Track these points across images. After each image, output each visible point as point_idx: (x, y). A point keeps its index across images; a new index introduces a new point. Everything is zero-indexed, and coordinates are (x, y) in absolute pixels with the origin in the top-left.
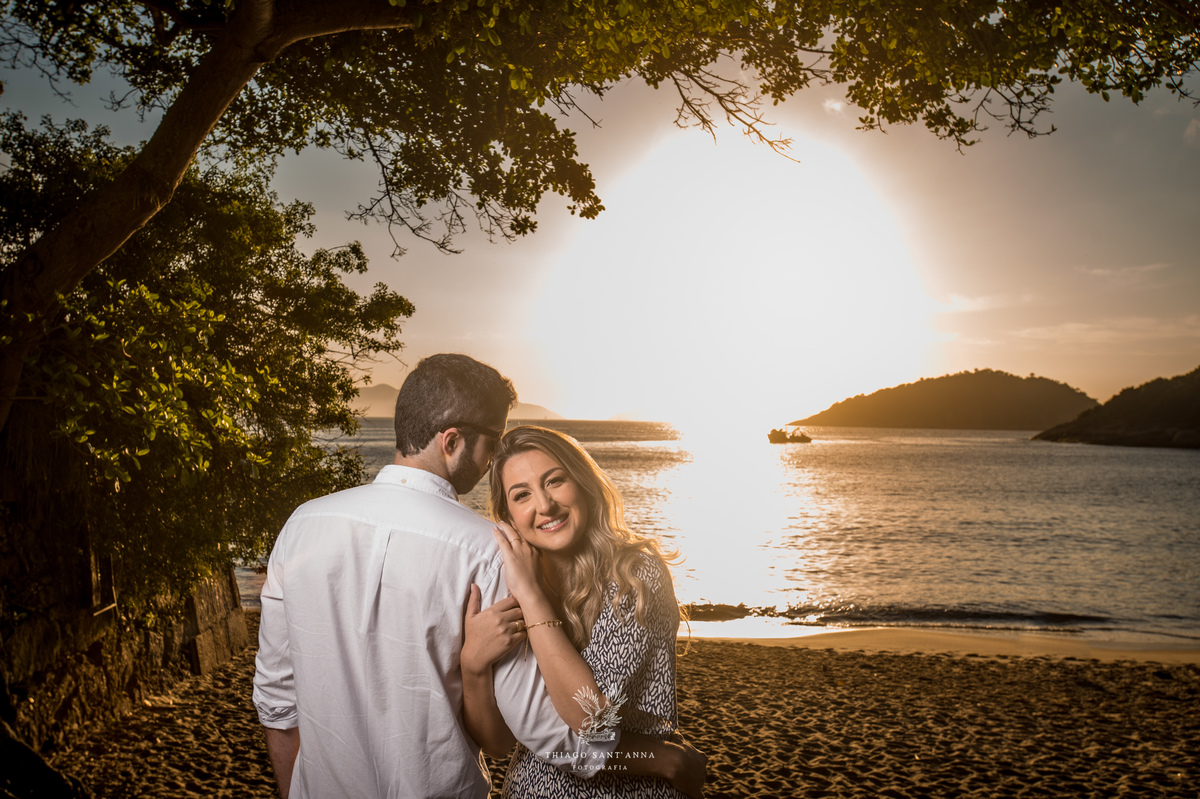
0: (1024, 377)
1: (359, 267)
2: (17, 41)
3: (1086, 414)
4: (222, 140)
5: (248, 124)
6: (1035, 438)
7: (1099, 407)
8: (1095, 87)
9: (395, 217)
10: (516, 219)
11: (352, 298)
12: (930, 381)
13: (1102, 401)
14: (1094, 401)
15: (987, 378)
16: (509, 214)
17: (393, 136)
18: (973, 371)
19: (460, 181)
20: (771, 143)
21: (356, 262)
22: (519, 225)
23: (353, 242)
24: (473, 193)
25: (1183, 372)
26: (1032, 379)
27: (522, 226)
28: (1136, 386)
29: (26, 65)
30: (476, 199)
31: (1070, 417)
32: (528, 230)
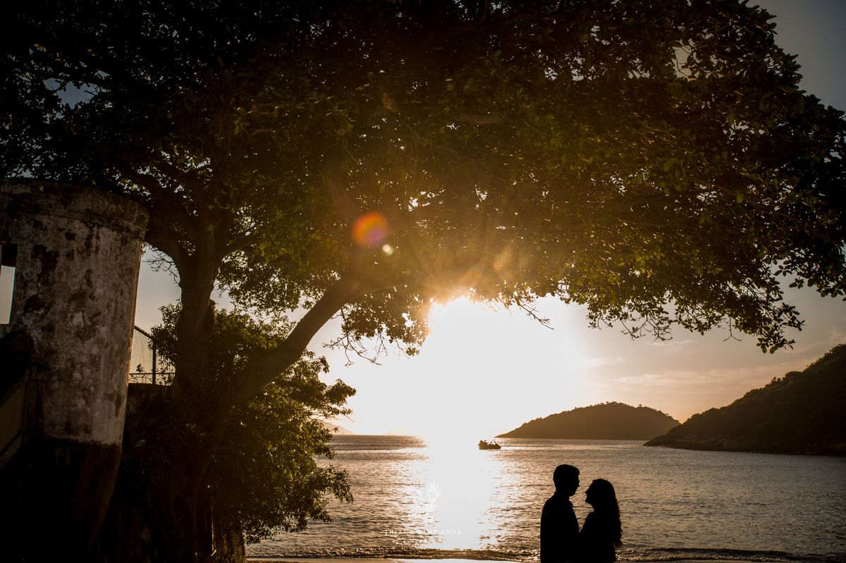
0: (636, 407)
1: (324, 370)
2: (163, 260)
3: (673, 430)
4: (255, 305)
5: (271, 296)
6: (645, 445)
7: (680, 426)
8: (687, 327)
9: (349, 347)
10: (409, 349)
11: (323, 386)
12: (581, 409)
13: (682, 422)
14: (677, 421)
15: (614, 407)
16: (405, 346)
17: (349, 306)
18: (605, 403)
19: (382, 329)
20: (540, 320)
21: (323, 367)
22: (411, 351)
23: (322, 357)
24: (387, 335)
25: (726, 405)
26: (640, 408)
27: (411, 352)
28: (700, 413)
29: (164, 270)
30: (389, 338)
31: (664, 431)
32: (415, 354)
